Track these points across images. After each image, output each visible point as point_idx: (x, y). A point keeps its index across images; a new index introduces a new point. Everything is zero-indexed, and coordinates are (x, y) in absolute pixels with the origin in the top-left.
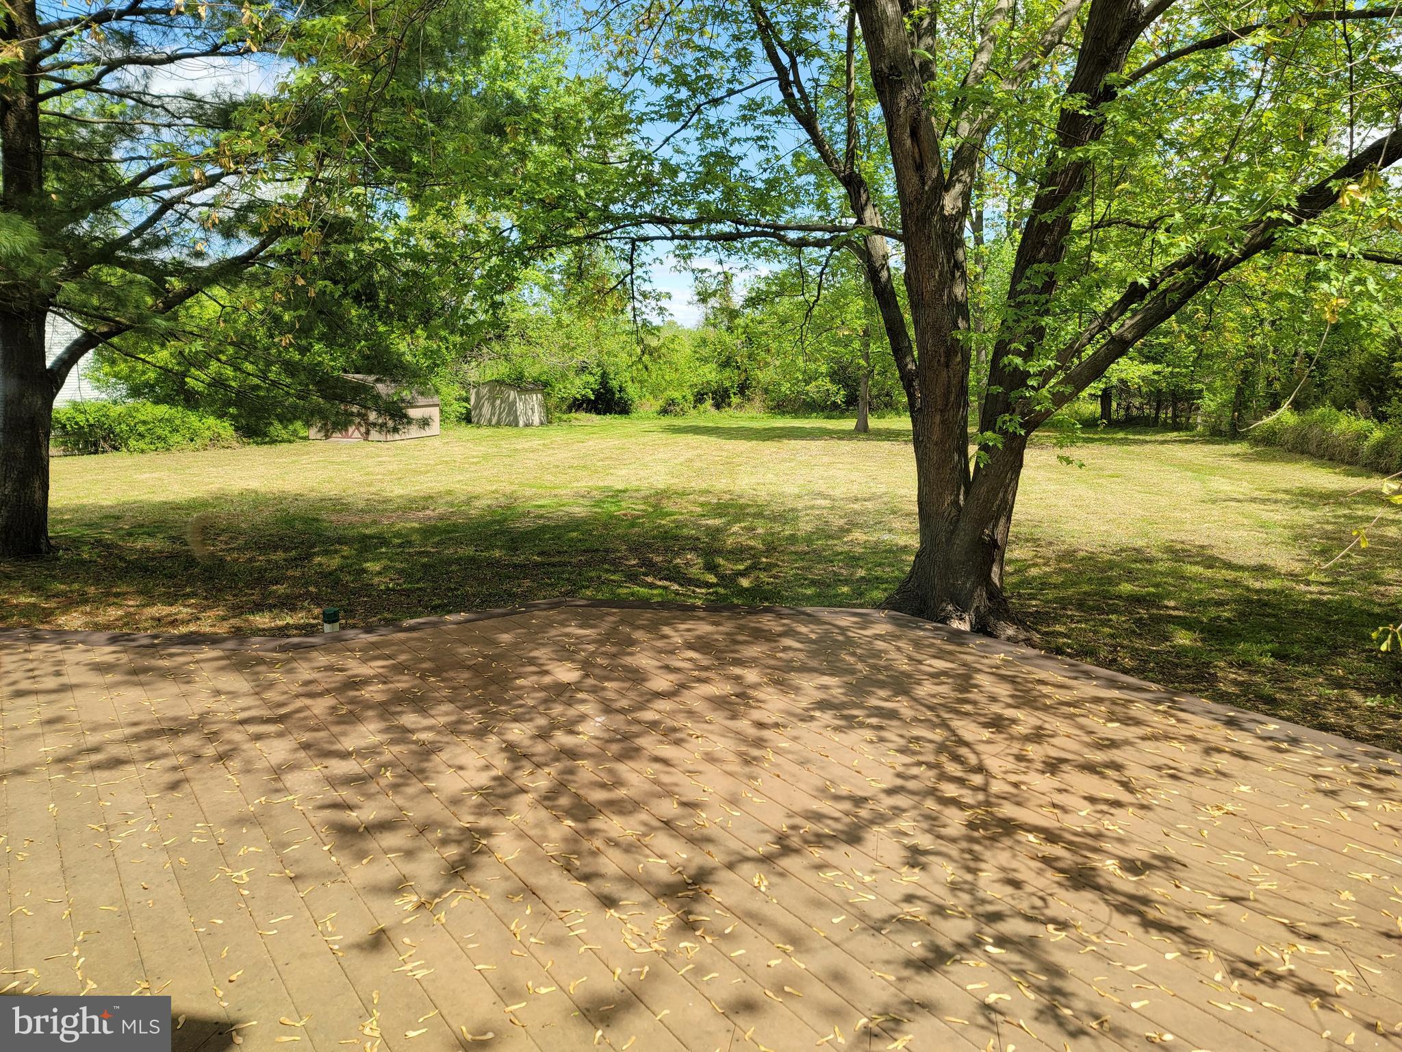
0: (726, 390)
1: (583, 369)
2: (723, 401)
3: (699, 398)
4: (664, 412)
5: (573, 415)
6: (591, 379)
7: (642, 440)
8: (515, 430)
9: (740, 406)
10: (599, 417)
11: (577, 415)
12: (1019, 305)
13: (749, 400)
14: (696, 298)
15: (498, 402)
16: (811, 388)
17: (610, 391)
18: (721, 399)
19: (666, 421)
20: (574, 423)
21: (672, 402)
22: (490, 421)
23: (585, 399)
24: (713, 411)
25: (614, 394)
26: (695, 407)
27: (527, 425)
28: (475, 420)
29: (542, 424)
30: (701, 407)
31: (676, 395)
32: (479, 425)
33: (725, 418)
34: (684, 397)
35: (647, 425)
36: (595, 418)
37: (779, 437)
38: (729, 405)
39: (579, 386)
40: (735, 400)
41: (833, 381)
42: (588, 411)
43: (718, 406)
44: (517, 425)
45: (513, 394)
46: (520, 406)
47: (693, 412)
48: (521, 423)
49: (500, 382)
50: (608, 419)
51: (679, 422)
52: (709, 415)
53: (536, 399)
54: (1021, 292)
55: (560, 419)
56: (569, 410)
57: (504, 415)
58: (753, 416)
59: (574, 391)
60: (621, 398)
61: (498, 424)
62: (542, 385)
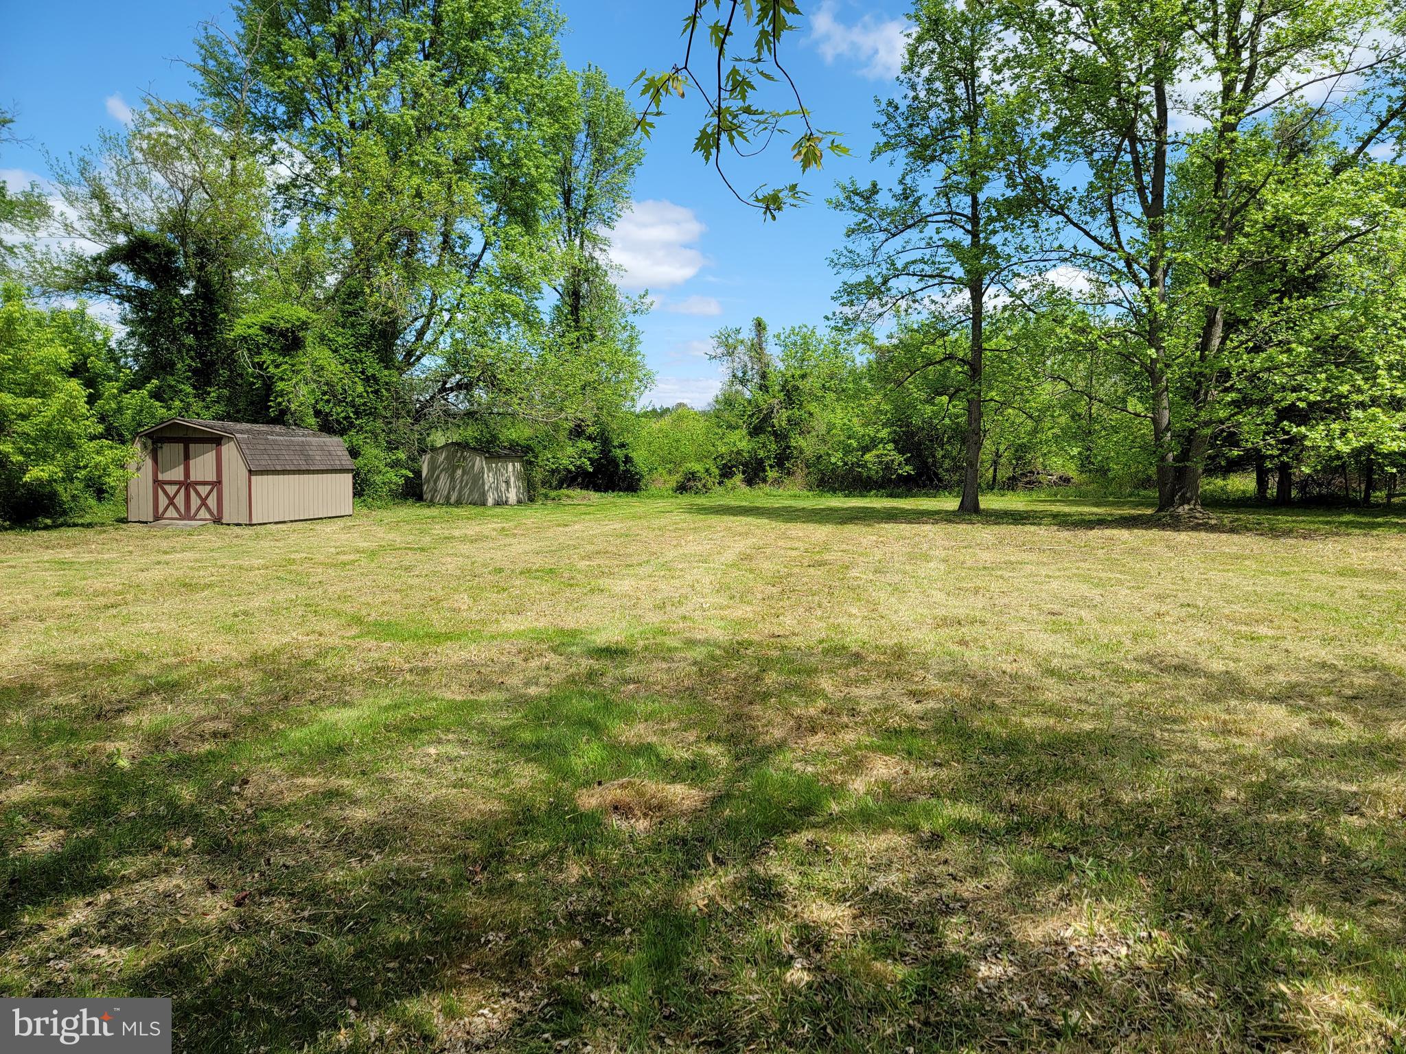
0: (760, 462)
1: (578, 432)
2: (756, 475)
3: (726, 472)
4: (682, 488)
5: (564, 491)
6: (589, 446)
7: (657, 523)
8: (480, 509)
9: (778, 482)
10: (598, 495)
11: (570, 492)
13: (789, 474)
14: (720, 350)
15: (459, 472)
17: (614, 462)
18: (754, 473)
19: (686, 499)
20: (565, 501)
21: (692, 476)
22: (448, 498)
23: (581, 471)
24: (745, 489)
25: (617, 465)
27: (498, 504)
28: (427, 496)
29: (519, 502)
30: (729, 483)
31: (697, 467)
32: (432, 503)
33: (761, 496)
34: (707, 470)
35: (661, 504)
36: (594, 496)
38: (764, 481)
39: (570, 455)
40: (772, 474)
42: (585, 486)
43: (750, 482)
44: (484, 504)
45: (479, 462)
46: (489, 478)
47: (717, 488)
48: (490, 501)
49: (462, 446)
50: (610, 497)
51: (702, 501)
52: (739, 492)
53: (512, 469)
55: (546, 496)
56: (560, 486)
57: (466, 491)
58: (793, 494)
59: (565, 462)
60: (627, 471)
61: (458, 503)
62: (522, 452)
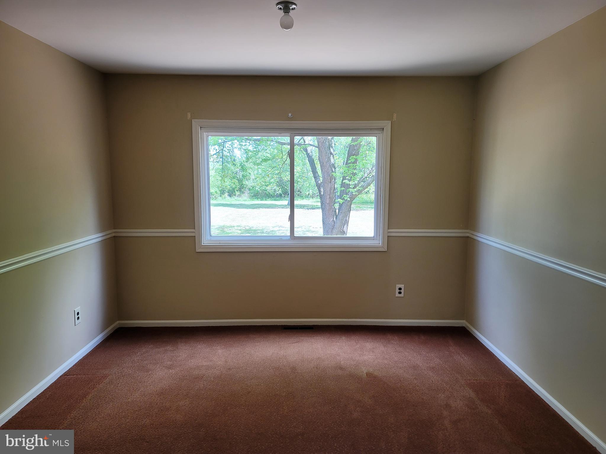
12: (349, 167)
16: (268, 188)
26: (220, 196)
37: (259, 208)
41: (277, 186)
54: (350, 163)
